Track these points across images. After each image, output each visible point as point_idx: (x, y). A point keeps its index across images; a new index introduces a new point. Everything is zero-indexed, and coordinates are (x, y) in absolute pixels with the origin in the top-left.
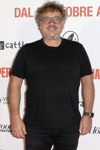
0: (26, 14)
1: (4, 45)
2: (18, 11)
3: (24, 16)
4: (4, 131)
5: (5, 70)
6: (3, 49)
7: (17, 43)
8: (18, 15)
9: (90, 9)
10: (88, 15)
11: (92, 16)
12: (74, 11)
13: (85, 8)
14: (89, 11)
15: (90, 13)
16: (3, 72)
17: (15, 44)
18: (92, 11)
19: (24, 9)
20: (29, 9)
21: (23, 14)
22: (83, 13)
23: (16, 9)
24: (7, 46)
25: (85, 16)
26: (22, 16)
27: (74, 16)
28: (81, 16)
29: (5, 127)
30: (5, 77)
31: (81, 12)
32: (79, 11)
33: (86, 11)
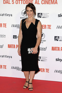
0: (8, 3)
2: (4, 1)
7: (4, 14)
8: (4, 3)
9: (32, 1)
12: (26, 2)
13: (30, 1)
21: (7, 3)
27: (26, 4)
32: (28, 2)
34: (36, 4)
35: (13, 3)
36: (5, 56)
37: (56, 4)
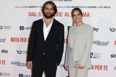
0: (34, 15)
1: (23, 28)
2: (30, 13)
3: (33, 16)
4: (23, 66)
5: (24, 39)
6: (23, 30)
8: (30, 15)
9: (62, 13)
10: (61, 16)
11: (62, 16)
13: (59, 13)
14: (61, 14)
15: (62, 15)
16: (23, 40)
17: (29, 28)
18: (62, 14)
19: (33, 13)
20: (35, 13)
21: (32, 15)
22: (59, 15)
23: (29, 13)
24: (25, 28)
25: (59, 16)
26: (32, 16)
28: (58, 16)
29: (23, 64)
30: (24, 42)
31: (58, 14)
33: (60, 14)
34: (66, 16)
35: (40, 15)
36: (30, 76)
37: (88, 16)
